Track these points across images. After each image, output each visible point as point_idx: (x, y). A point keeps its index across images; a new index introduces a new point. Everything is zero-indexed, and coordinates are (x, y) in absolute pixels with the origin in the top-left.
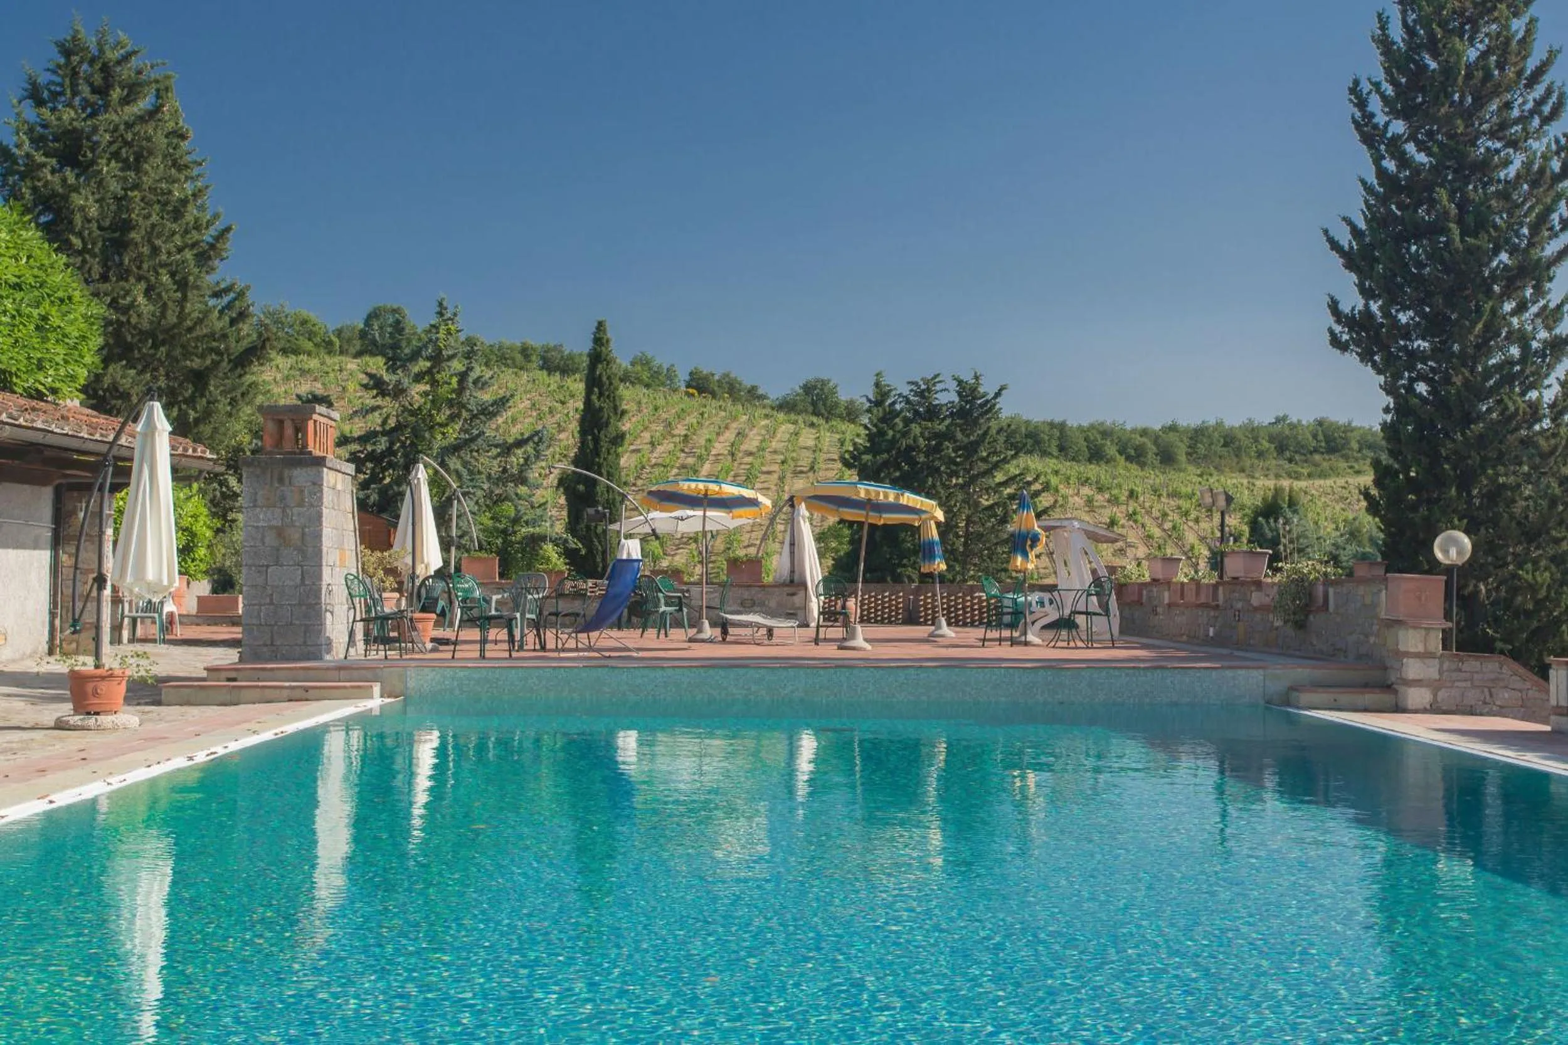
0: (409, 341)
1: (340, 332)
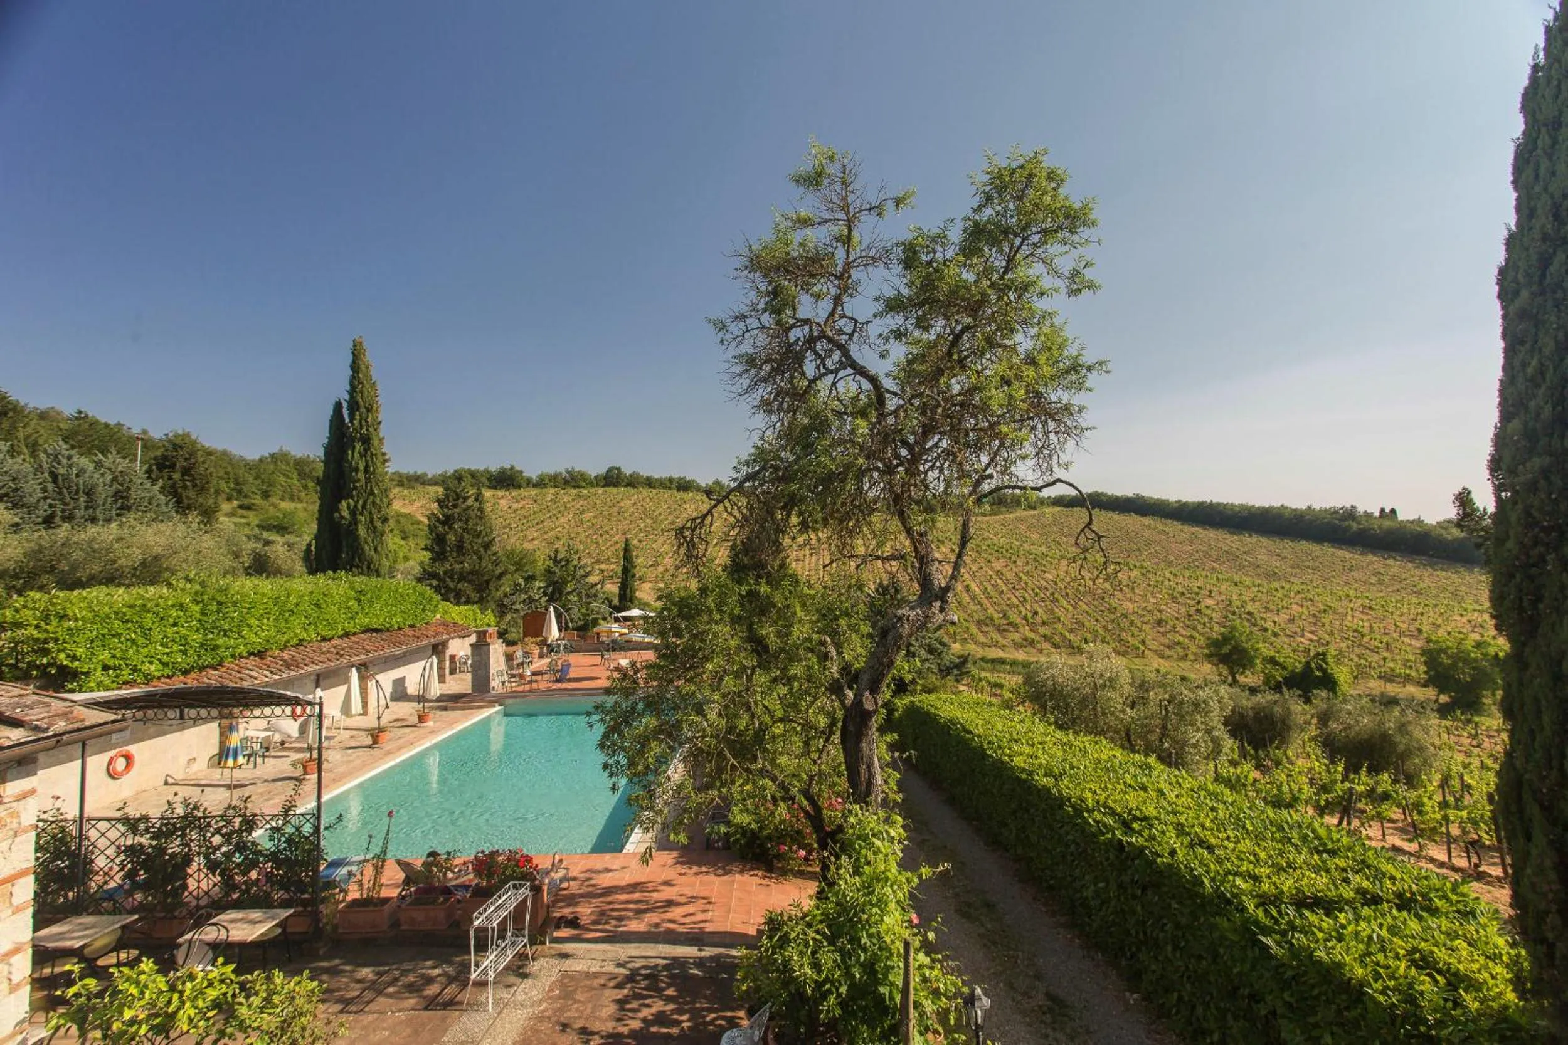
0: (623, 481)
1: (596, 477)
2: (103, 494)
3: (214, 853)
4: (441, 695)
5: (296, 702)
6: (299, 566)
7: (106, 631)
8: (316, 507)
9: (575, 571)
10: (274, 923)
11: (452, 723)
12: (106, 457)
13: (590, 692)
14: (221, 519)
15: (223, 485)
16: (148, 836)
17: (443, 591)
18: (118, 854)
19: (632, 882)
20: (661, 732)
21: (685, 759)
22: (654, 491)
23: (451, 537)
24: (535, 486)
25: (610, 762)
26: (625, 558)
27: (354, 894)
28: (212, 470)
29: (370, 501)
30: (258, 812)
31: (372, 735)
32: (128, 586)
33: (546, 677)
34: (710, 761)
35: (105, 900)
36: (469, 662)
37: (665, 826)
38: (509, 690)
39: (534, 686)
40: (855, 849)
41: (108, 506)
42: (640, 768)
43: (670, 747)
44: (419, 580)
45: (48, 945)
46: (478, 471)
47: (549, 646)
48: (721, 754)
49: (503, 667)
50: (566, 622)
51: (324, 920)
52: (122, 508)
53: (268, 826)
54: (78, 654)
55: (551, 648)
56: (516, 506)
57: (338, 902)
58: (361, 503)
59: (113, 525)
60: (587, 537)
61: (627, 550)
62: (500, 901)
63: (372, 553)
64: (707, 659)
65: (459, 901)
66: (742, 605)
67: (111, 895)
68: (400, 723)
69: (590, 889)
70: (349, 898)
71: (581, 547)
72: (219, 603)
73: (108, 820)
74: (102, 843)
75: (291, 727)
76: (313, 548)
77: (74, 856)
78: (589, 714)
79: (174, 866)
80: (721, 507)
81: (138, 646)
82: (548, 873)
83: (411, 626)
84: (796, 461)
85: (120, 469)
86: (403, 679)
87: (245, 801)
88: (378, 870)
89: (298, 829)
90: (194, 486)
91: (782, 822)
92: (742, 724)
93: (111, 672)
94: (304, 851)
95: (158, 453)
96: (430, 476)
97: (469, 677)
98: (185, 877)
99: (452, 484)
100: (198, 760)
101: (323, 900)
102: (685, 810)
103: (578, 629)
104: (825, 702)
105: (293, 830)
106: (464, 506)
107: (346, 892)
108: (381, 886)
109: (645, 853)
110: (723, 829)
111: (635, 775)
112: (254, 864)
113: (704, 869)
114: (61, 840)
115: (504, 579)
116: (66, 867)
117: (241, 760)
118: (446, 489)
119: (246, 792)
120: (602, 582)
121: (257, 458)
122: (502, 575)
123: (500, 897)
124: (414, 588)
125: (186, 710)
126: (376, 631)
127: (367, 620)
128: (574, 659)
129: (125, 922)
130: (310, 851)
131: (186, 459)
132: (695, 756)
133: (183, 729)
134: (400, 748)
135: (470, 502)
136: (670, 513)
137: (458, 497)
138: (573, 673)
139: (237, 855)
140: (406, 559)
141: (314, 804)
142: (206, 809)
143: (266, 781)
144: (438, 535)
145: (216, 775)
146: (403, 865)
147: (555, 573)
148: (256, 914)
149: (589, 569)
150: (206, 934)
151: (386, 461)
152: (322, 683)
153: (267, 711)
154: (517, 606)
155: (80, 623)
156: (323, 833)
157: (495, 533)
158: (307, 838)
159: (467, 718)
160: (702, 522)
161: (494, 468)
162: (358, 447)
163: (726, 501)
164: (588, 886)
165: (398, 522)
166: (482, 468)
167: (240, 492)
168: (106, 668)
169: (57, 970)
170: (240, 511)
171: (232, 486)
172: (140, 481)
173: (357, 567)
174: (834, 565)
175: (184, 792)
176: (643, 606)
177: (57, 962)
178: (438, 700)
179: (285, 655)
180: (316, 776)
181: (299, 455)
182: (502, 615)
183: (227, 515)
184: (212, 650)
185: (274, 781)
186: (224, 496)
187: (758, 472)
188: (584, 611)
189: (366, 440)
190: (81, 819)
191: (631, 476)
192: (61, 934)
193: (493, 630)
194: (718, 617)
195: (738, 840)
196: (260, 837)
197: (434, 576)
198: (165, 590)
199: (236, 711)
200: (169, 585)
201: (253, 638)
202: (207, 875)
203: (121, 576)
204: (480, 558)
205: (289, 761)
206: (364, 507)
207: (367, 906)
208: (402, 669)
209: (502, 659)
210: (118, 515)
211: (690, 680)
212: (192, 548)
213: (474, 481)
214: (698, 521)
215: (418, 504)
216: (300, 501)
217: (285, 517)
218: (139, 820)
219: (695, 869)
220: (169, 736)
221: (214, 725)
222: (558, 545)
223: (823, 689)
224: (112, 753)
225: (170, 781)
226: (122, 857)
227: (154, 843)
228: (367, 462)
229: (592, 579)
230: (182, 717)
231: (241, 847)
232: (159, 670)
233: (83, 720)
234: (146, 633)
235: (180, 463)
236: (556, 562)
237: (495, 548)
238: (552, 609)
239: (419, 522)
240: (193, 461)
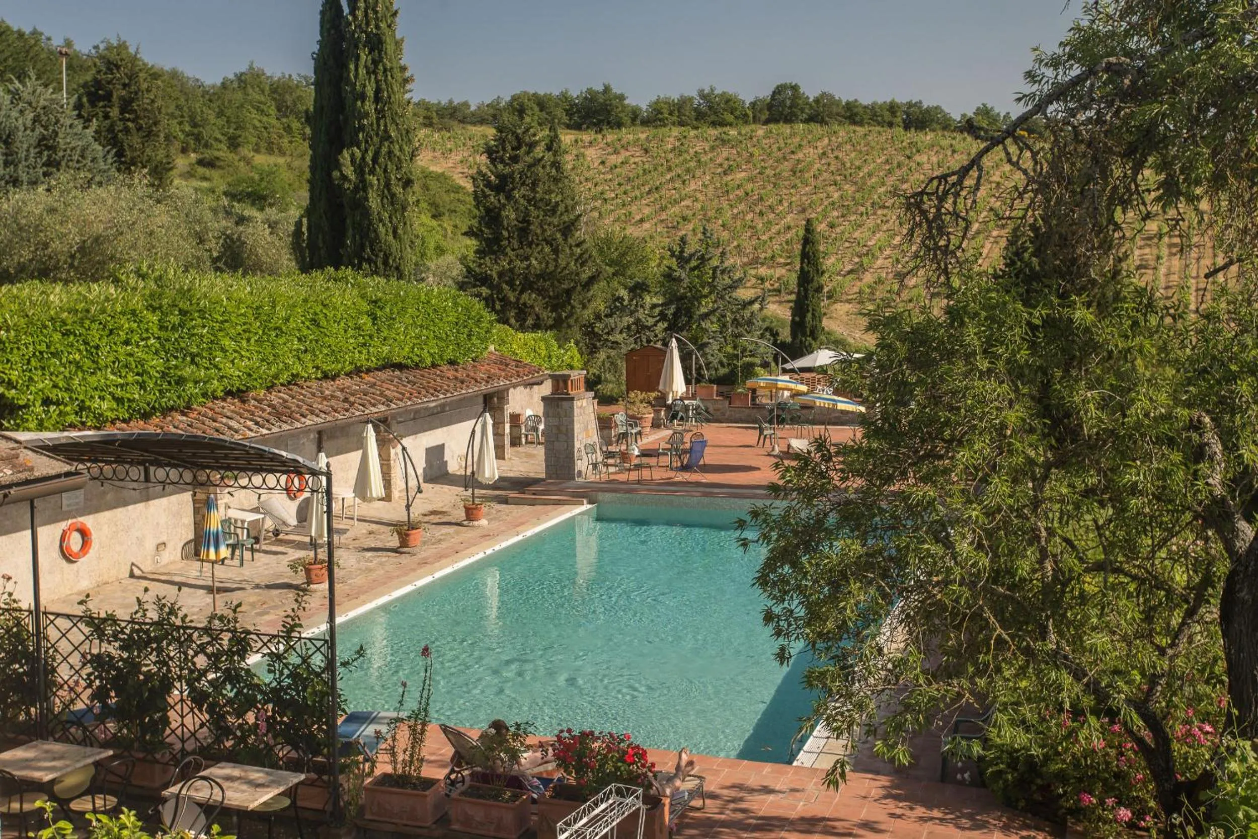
0: (802, 110)
1: (753, 105)
2: (25, 141)
3: (198, 680)
4: (501, 479)
5: (294, 469)
6: (287, 261)
7: (43, 347)
8: (306, 163)
9: (714, 277)
10: (281, 789)
11: (517, 525)
12: (24, 85)
13: (737, 490)
14: (176, 182)
15: (175, 128)
16: (117, 644)
17: (498, 307)
18: (84, 665)
19: (808, 815)
20: (870, 567)
21: (908, 620)
22: (861, 130)
23: (510, 215)
24: (646, 123)
25: (777, 610)
26: (804, 255)
27: (384, 767)
28: (159, 103)
29: (384, 150)
30: (251, 629)
31: (399, 533)
32: (66, 282)
33: (665, 460)
34: (958, 627)
35: (73, 723)
36: (542, 427)
37: (871, 731)
38: (604, 477)
39: (646, 474)
40: (1236, 820)
41: (32, 160)
42: (830, 625)
43: (884, 596)
44: (461, 286)
45: (14, 773)
46: (548, 97)
47: (669, 408)
48: (977, 616)
49: (594, 437)
50: (700, 368)
51: (346, 798)
52: (48, 164)
53: (266, 651)
54: (14, 378)
55: (674, 413)
56: (613, 159)
57: (363, 776)
58: (370, 154)
59: (41, 189)
60: (734, 217)
61: (809, 239)
62: (597, 811)
63: (391, 238)
64: (958, 442)
65: (534, 801)
66: (1033, 346)
67: (79, 719)
68: (438, 518)
69: (740, 816)
70: (378, 772)
71: (725, 235)
72: (183, 313)
73: (68, 616)
74: (64, 647)
75: (287, 509)
76: (304, 229)
77: (33, 659)
78: (741, 524)
79: (151, 690)
80: (998, 153)
81: (83, 372)
82: (670, 779)
83: (452, 363)
84: (1162, 54)
85: (42, 103)
86: (440, 448)
87: (235, 611)
88: (417, 737)
89: (304, 661)
90: (140, 129)
91: (1090, 753)
92: (1024, 567)
93: (52, 408)
94: (315, 693)
95: (88, 77)
96: (473, 108)
97: (540, 451)
98: (165, 708)
99: (507, 119)
100: (170, 546)
101: (344, 769)
102: (908, 707)
103: (719, 381)
104: (1188, 541)
105: (298, 661)
106: (528, 159)
107: (373, 763)
108: (422, 760)
109: (834, 769)
110: (977, 749)
111: (820, 635)
112: (249, 703)
113: (936, 813)
114: (18, 635)
115: (595, 289)
116: (25, 673)
117: (224, 552)
118: (500, 130)
119: (236, 597)
120: (761, 299)
121: (218, 82)
122: (592, 280)
123: (596, 805)
124: (454, 298)
125: (152, 469)
126: (400, 367)
127: (386, 349)
128: (713, 432)
129: (98, 758)
130: (323, 694)
131: (125, 86)
132: (928, 616)
133: (147, 499)
134: (440, 557)
135: (539, 151)
136: (890, 172)
137: (519, 142)
138: (710, 457)
139: (229, 687)
140: (440, 251)
141: (324, 627)
142: (186, 616)
143: (257, 586)
144: (488, 211)
145: (192, 570)
146: (452, 734)
147: (679, 280)
148: (257, 774)
149: (738, 275)
150: (196, 790)
151: (406, 81)
152: (325, 444)
153: (257, 480)
154: (618, 337)
155: (13, 333)
156: (340, 670)
157: (579, 209)
158: (318, 675)
159: (539, 520)
160: (960, 182)
161: (576, 91)
162: (364, 56)
163: (1009, 141)
164: (735, 810)
165: (426, 188)
166: (556, 92)
167: (198, 138)
168: (47, 402)
169: (27, 807)
170: (201, 170)
171: (187, 128)
172: (68, 122)
173: (369, 261)
174: (1234, 268)
175: (158, 589)
176: (837, 344)
177: (26, 796)
178: (495, 487)
179: (274, 398)
180: (326, 585)
181: (277, 75)
182: (592, 350)
183: (181, 176)
184: (177, 383)
185: (269, 587)
186: (177, 145)
187: (1078, 81)
188: (729, 349)
189: (376, 44)
190: (37, 612)
191: (817, 101)
192: (27, 760)
193: (577, 375)
194: (984, 365)
195: (1000, 772)
196: (257, 664)
197: (484, 280)
198: (112, 290)
199: (216, 476)
200: (116, 281)
201: (230, 370)
202: (192, 710)
203: (56, 268)
204: (556, 251)
205: (285, 560)
206: (375, 160)
207: (403, 786)
208: (439, 432)
209: (593, 425)
210: (45, 174)
211: (926, 479)
212: (139, 226)
213: (544, 115)
214: (954, 178)
215: (456, 157)
216: (282, 153)
217: (262, 179)
218: (104, 620)
219: (920, 811)
220: (130, 508)
221: (187, 496)
222: (686, 229)
223: (1188, 516)
224: (64, 525)
225: (137, 572)
226: (89, 669)
227: (125, 655)
228: (377, 82)
229: (744, 294)
230: (147, 479)
231: (232, 676)
232: (112, 410)
233: (31, 469)
234: (93, 351)
235: (119, 93)
236: (682, 260)
237: (579, 235)
238: (674, 343)
239: (458, 189)
240: (133, 88)
